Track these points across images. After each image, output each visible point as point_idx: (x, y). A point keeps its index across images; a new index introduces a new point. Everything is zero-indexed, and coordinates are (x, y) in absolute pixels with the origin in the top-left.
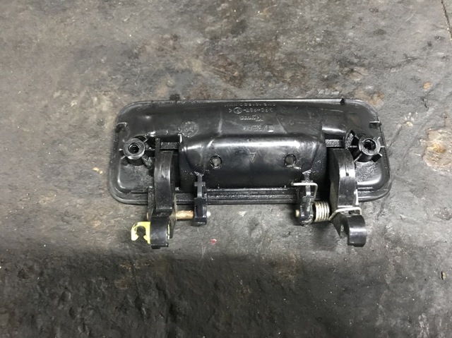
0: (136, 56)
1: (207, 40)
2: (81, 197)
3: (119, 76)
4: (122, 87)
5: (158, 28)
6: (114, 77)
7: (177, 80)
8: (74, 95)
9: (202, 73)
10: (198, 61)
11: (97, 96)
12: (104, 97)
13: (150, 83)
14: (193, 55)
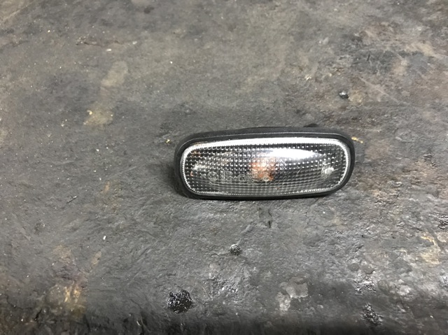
0: (360, 39)
1: (428, 27)
3: (348, 56)
4: (354, 65)
5: (372, 16)
7: (411, 60)
9: (435, 56)
10: (426, 45)
13: (383, 62)
14: (420, 41)
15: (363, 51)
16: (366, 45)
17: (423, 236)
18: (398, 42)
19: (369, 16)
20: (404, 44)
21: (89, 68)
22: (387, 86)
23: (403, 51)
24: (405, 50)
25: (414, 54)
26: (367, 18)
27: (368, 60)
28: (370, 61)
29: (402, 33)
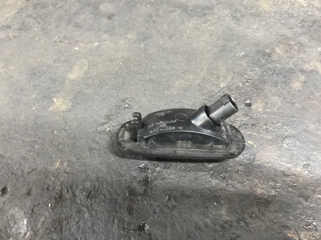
15: (270, 65)
16: (273, 61)
17: (290, 233)
18: (300, 60)
19: (281, 35)
20: (304, 62)
21: (60, 62)
22: (284, 98)
23: (303, 68)
24: (304, 68)
25: (311, 72)
26: (279, 37)
27: (273, 74)
28: (274, 75)
29: (305, 52)
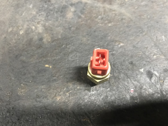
2: (43, 85)
6: (40, 14)
8: (20, 28)
11: (34, 25)
12: (38, 25)
